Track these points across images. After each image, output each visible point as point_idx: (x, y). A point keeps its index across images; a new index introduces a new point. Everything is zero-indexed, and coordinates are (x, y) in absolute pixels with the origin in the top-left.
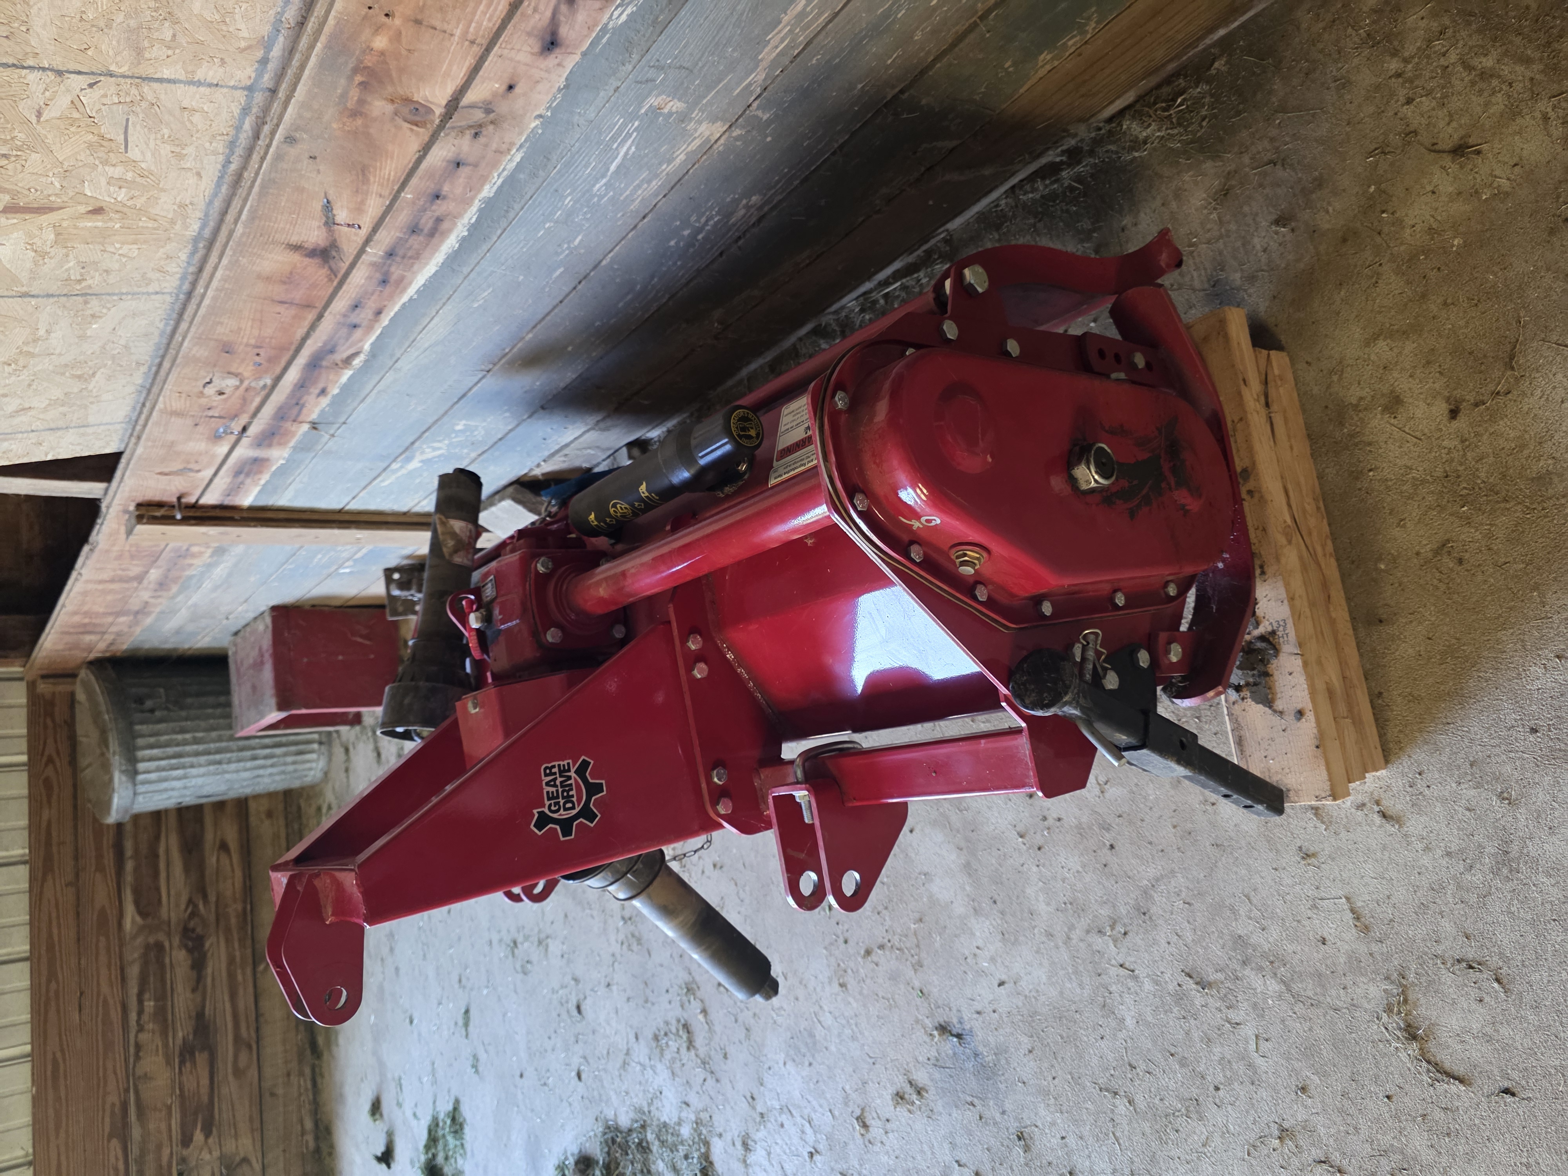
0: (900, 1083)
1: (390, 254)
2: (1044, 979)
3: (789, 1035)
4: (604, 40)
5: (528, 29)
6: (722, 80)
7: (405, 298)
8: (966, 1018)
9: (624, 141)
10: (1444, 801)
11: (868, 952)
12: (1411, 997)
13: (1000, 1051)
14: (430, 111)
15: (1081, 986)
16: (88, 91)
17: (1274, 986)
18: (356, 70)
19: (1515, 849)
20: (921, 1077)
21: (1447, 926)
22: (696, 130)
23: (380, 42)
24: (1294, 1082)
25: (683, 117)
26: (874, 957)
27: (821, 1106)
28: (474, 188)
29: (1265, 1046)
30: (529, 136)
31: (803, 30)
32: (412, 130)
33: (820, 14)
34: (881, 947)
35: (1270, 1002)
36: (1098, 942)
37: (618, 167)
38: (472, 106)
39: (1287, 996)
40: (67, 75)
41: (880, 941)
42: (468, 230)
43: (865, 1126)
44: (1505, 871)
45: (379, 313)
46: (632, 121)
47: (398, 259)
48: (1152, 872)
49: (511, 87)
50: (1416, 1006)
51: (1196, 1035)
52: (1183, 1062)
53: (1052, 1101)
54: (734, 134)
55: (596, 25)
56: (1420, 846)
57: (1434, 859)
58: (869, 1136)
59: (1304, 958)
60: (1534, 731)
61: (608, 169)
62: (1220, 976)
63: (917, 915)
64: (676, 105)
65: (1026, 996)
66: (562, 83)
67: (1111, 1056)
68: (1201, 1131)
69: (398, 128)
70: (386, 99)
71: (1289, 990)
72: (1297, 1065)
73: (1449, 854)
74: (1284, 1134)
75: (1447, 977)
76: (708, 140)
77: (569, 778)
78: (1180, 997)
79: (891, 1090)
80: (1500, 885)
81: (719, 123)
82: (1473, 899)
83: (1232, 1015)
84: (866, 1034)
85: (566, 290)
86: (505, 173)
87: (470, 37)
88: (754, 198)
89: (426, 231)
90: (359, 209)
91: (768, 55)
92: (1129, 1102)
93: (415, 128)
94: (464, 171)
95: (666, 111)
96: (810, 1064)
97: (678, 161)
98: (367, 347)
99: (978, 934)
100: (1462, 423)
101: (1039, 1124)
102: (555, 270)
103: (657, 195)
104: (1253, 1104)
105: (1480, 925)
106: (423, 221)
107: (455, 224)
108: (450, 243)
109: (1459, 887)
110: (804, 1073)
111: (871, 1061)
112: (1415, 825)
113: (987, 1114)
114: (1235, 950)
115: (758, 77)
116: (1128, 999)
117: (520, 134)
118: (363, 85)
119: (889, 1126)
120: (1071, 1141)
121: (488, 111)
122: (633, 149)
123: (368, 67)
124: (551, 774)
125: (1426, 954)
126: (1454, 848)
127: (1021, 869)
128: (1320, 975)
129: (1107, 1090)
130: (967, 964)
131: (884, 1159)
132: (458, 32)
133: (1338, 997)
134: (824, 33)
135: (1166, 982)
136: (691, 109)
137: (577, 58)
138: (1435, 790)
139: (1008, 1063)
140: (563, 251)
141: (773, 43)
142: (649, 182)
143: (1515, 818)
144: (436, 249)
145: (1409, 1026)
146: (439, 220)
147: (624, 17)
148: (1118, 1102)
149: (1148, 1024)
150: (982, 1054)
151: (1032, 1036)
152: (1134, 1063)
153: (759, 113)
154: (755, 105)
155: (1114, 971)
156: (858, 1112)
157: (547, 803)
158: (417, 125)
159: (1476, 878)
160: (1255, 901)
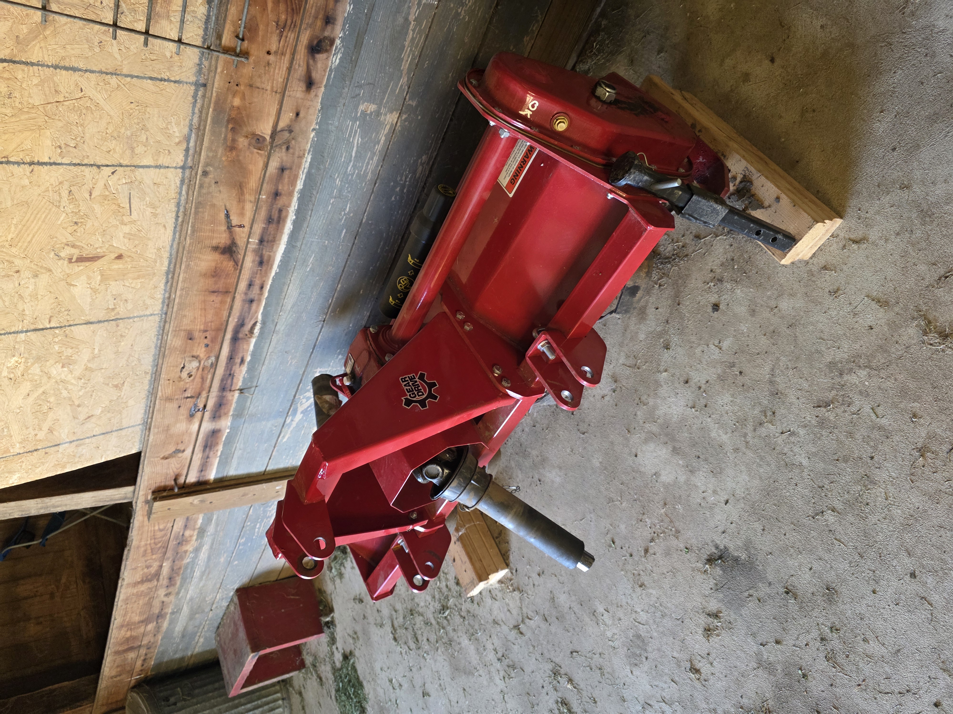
0: (703, 620)
1: (261, 241)
2: (747, 478)
3: (626, 649)
4: (332, 76)
5: (298, 77)
6: (389, 87)
7: (273, 274)
8: (718, 542)
9: (355, 135)
10: (878, 213)
11: (646, 551)
12: (931, 318)
13: (748, 545)
14: (264, 139)
15: (769, 465)
16: (112, 176)
17: (863, 373)
18: (228, 121)
19: (925, 206)
20: (713, 606)
21: (922, 268)
22: (385, 120)
23: (237, 102)
24: (907, 417)
25: (378, 113)
26: (651, 551)
27: (666, 682)
28: (293, 183)
29: (880, 411)
30: (311, 144)
31: (416, 48)
32: (258, 153)
33: (420, 37)
34: (652, 540)
35: (867, 383)
36: (763, 431)
37: (356, 153)
38: (282, 130)
39: (873, 372)
40: (102, 168)
41: (649, 537)
42: (295, 215)
43: (697, 671)
44: (927, 219)
45: (262, 288)
46: (355, 122)
47: (265, 243)
48: (767, 369)
49: (297, 114)
50: (936, 321)
51: (842, 438)
52: (846, 461)
53: (792, 550)
54: (403, 118)
55: (327, 68)
56: (882, 242)
57: (893, 242)
58: (703, 676)
59: (868, 345)
60: (894, 149)
61: (351, 156)
62: (834, 392)
63: (662, 503)
64: (372, 107)
65: (743, 498)
66: (319, 107)
67: (806, 492)
68: (879, 491)
69: (252, 153)
70: (244, 136)
71: (871, 368)
72: (902, 406)
73: (898, 234)
74: (922, 451)
75: (940, 292)
76: (392, 124)
77: (416, 382)
78: (822, 423)
79: (700, 631)
80: (930, 228)
81: (394, 113)
82: (924, 245)
83: (854, 409)
84: (669, 605)
85: (350, 245)
86: (305, 170)
87: (275, 89)
88: (423, 157)
89: (275, 220)
90: (242, 214)
91: (405, 66)
92: (833, 511)
93: (260, 152)
94: (287, 173)
95: (369, 112)
96: (647, 658)
97: (382, 141)
98: (260, 317)
99: (699, 484)
100: (778, 61)
101: (793, 572)
102: (341, 232)
103: (378, 166)
104: (895, 450)
105: (936, 254)
106: (273, 213)
107: (288, 212)
108: (288, 227)
109: (913, 245)
110: (646, 669)
111: (680, 622)
112: (874, 235)
113: (761, 594)
114: (832, 372)
115: (404, 80)
116: (796, 449)
117: (307, 143)
118: (233, 129)
119: (711, 659)
120: (816, 566)
121: (291, 131)
122: (360, 139)
123: (233, 118)
124: (405, 381)
125: (922, 290)
126: (898, 229)
127: (702, 426)
128: (881, 347)
129: (817, 514)
130: (703, 507)
131: (719, 685)
132: (269, 88)
133: (897, 350)
134: (425, 48)
135: (810, 421)
136: (379, 108)
137: (323, 89)
138: (871, 211)
139: (756, 549)
140: (342, 218)
141: (405, 58)
142: (372, 159)
143: (914, 192)
144: (282, 233)
145: (941, 333)
146: (280, 211)
147: (338, 61)
148: (826, 517)
149: (815, 454)
150: (739, 557)
151: (759, 519)
152: (821, 484)
153: (411, 102)
154: (407, 98)
155: (780, 440)
156: (688, 665)
157: (408, 394)
158: (260, 150)
159: (918, 234)
160: (825, 337)
